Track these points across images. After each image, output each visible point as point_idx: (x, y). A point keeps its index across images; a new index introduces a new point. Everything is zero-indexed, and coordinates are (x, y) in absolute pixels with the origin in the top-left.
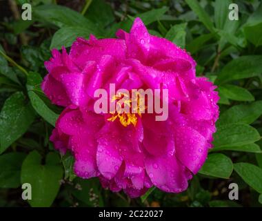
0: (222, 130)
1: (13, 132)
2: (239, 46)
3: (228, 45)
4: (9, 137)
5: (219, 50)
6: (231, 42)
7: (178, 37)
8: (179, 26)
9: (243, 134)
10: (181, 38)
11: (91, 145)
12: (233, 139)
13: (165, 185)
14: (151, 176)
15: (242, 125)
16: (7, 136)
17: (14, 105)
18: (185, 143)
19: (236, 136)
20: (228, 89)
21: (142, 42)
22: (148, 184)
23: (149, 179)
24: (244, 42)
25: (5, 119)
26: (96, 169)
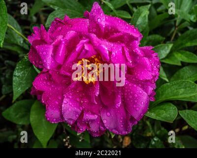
0: (173, 85)
1: (23, 86)
2: (191, 21)
3: (183, 21)
4: (19, 89)
5: (177, 24)
6: (186, 19)
7: (143, 15)
8: (144, 7)
9: (188, 88)
10: (145, 16)
11: (60, 98)
12: (181, 92)
13: (115, 129)
14: (105, 122)
15: (187, 82)
16: (18, 88)
17: (24, 66)
18: (131, 97)
19: (182, 90)
20: (182, 54)
21: (99, 20)
22: (102, 128)
23: (103, 124)
24: (195, 18)
25: (17, 77)
26: (62, 116)
